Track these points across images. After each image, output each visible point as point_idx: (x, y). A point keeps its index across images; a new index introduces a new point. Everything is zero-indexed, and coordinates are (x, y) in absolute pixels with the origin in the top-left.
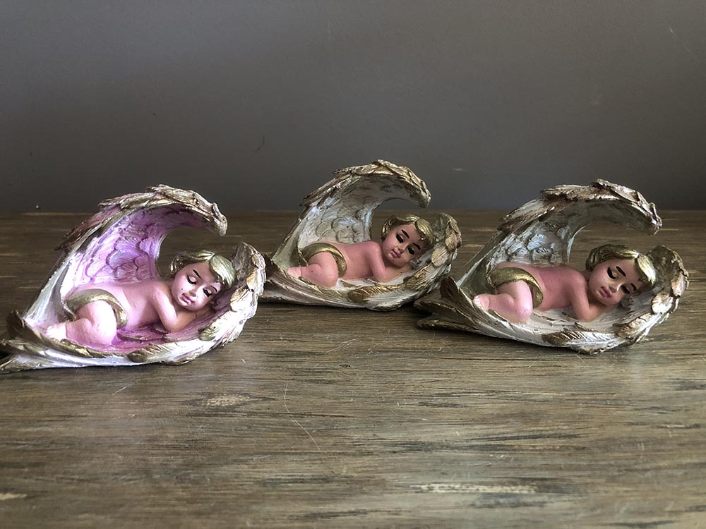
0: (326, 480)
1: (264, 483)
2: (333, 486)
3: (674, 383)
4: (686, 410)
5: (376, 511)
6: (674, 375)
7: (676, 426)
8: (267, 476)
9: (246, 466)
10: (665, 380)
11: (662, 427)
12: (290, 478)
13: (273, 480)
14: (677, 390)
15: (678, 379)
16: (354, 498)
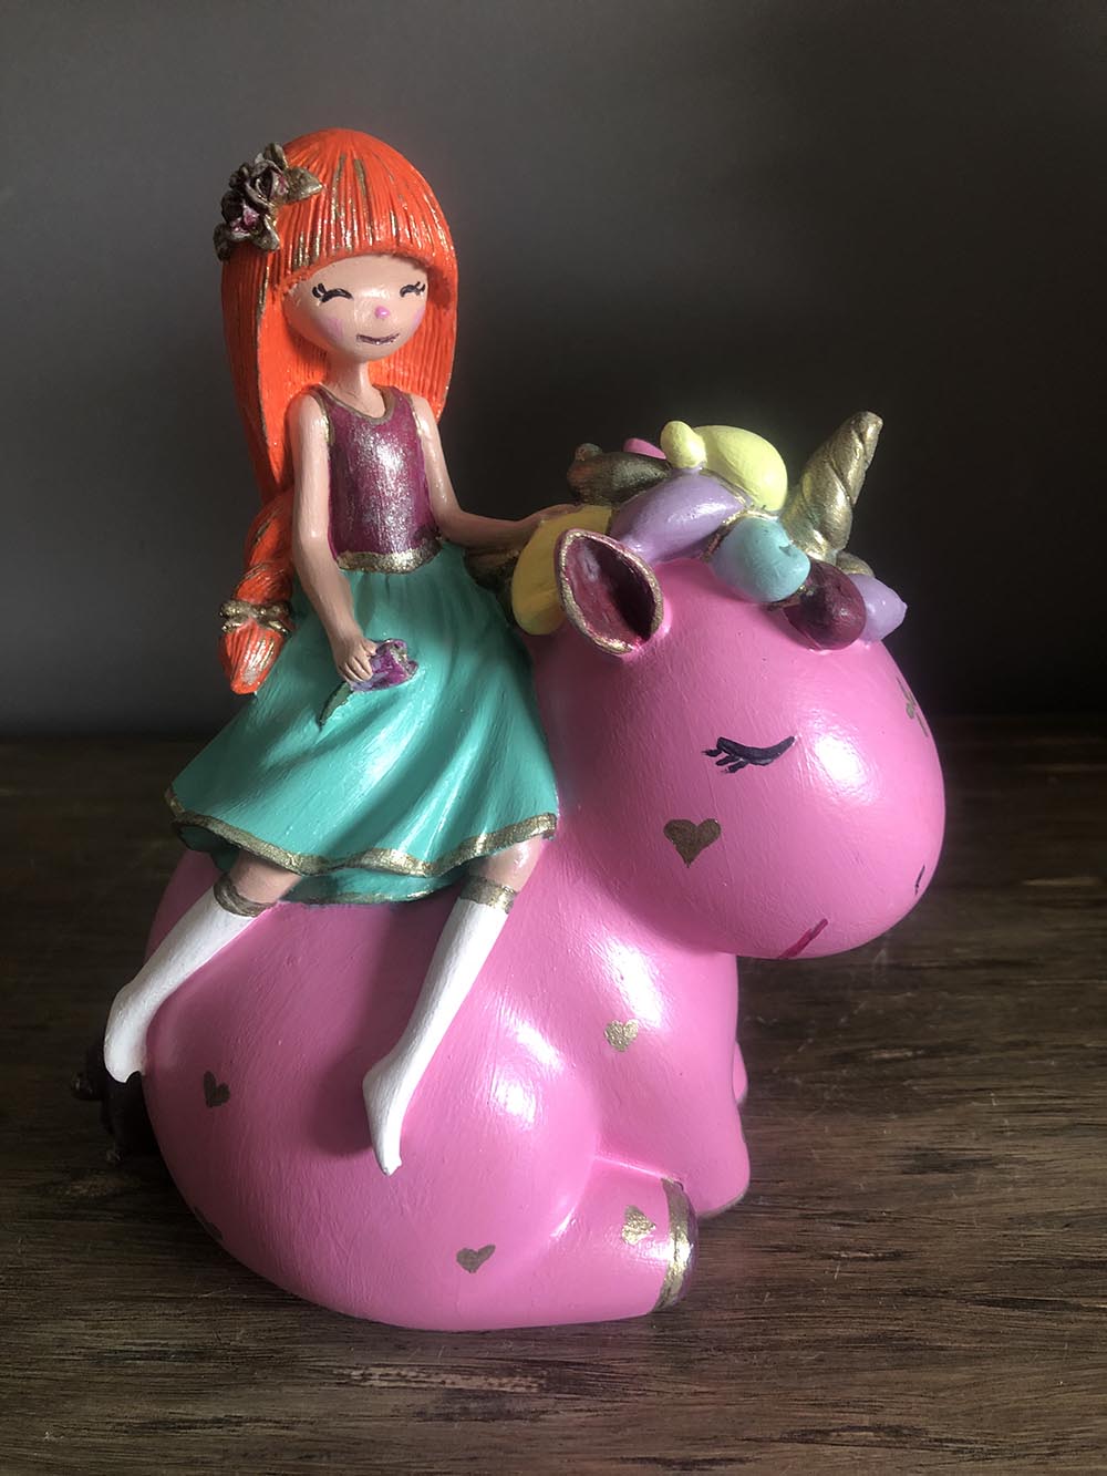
0: (202, 1355)
1: (98, 1358)
2: (208, 1367)
3: (907, 1157)
4: (895, 1220)
5: (258, 1420)
6: (916, 1138)
7: (860, 1254)
8: (109, 1344)
9: (83, 1324)
10: (893, 1152)
11: (830, 1257)
12: (143, 1349)
13: (116, 1351)
14: (904, 1173)
15: (917, 1149)
16: (232, 1393)
